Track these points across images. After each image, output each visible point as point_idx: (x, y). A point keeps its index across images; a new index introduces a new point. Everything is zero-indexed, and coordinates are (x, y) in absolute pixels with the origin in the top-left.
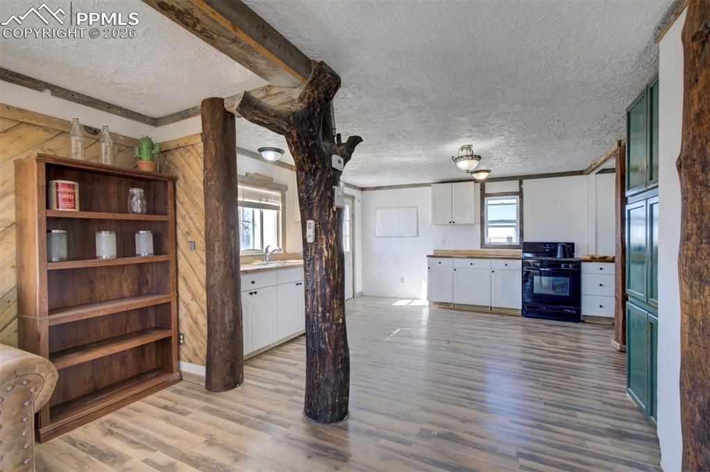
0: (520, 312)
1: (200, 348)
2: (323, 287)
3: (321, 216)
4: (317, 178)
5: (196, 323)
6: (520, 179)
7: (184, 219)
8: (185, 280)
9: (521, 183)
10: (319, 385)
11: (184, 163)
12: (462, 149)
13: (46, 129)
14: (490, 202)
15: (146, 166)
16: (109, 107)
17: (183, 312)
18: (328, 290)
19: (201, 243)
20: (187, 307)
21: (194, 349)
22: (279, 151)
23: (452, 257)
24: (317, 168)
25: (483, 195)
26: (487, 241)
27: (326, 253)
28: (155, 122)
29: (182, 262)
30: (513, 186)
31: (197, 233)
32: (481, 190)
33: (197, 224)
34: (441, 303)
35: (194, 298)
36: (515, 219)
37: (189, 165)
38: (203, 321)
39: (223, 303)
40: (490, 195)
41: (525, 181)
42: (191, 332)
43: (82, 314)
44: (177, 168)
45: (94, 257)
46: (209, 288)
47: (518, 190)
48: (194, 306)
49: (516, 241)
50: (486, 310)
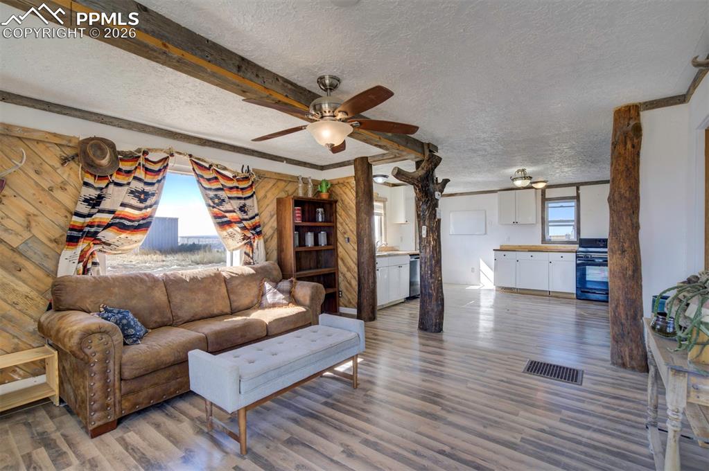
0: (575, 296)
1: (353, 299)
2: (431, 260)
3: (429, 223)
4: (428, 204)
5: (350, 284)
6: (578, 186)
7: (341, 224)
8: (342, 260)
9: (578, 189)
10: (428, 312)
11: (342, 192)
12: (518, 171)
13: (285, 181)
14: (550, 205)
15: (325, 196)
16: (304, 164)
17: (341, 278)
18: (433, 262)
19: (354, 238)
20: (344, 276)
21: (349, 299)
22: (385, 176)
23: (515, 251)
24: (428, 200)
25: (544, 199)
26: (547, 238)
27: (432, 243)
28: (322, 168)
29: (340, 249)
30: (571, 192)
31: (350, 232)
32: (542, 195)
33: (351, 228)
34: (506, 288)
35: (349, 270)
36: (573, 219)
37: (345, 193)
38: (355, 283)
39: (368, 273)
40: (550, 199)
41: (581, 187)
42: (347, 290)
43: (305, 274)
44: (337, 195)
45: (305, 246)
46: (359, 265)
47: (575, 195)
48: (348, 275)
49: (573, 238)
50: (545, 294)
